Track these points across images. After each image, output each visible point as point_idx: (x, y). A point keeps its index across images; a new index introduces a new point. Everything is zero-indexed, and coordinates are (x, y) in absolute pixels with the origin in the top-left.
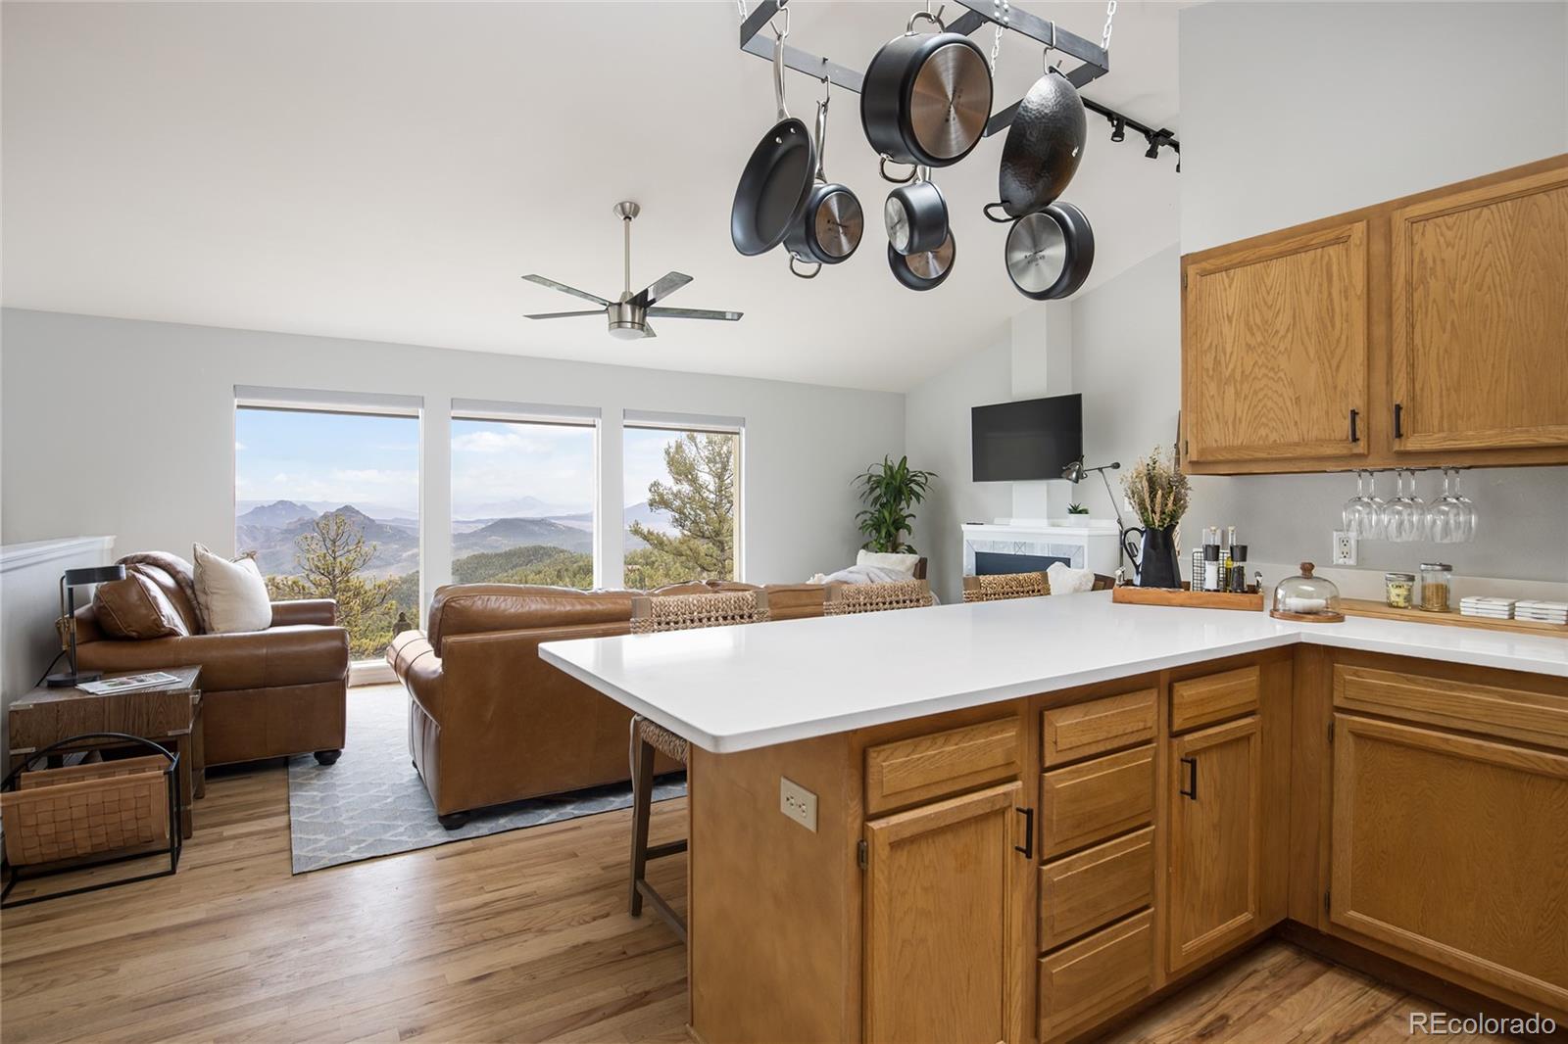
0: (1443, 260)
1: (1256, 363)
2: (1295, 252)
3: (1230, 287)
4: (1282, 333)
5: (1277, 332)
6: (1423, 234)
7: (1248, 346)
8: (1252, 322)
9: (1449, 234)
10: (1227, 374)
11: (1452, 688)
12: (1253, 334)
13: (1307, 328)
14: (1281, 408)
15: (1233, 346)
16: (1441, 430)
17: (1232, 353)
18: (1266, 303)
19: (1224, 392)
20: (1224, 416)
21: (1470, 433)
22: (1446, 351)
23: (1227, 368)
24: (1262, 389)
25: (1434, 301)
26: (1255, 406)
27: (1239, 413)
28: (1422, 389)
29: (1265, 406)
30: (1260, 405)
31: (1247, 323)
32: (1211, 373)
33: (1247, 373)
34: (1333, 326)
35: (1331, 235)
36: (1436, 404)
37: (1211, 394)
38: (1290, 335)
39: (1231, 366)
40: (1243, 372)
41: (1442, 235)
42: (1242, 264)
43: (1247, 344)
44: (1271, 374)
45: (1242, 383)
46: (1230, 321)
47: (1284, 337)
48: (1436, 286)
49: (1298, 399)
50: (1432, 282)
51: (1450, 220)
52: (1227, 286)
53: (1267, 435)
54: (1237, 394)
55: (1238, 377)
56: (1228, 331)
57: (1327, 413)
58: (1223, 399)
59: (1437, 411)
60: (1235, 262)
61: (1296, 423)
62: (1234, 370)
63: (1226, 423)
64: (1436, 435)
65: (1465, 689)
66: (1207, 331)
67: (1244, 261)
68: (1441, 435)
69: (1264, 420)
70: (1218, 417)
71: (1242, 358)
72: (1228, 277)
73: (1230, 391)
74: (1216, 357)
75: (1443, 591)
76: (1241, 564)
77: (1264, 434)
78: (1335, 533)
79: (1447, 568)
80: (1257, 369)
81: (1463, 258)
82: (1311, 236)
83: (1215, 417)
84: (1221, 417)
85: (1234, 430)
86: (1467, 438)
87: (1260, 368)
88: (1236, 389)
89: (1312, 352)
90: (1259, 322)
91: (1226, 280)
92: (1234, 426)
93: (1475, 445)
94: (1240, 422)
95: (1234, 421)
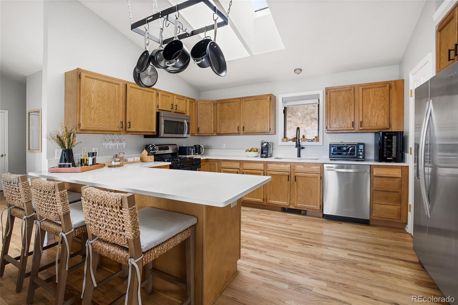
0: (134, 96)
1: (99, 106)
2: (109, 82)
3: (93, 84)
4: (106, 100)
5: (104, 100)
7: (98, 101)
8: (99, 95)
10: (92, 107)
12: (99, 98)
13: (111, 101)
14: (105, 118)
15: (94, 100)
17: (93, 102)
18: (102, 91)
19: (91, 111)
20: (91, 118)
24: (101, 113)
26: (99, 117)
27: (95, 118)
29: (101, 117)
30: (101, 116)
31: (97, 95)
32: (87, 105)
33: (97, 108)
34: (116, 102)
37: (88, 111)
38: (107, 101)
39: (93, 105)
40: (96, 107)
41: (134, 92)
42: (97, 79)
43: (97, 100)
44: (103, 109)
45: (96, 110)
46: (93, 93)
47: (106, 101)
49: (109, 117)
52: (92, 83)
53: (102, 124)
55: (95, 108)
56: (93, 96)
57: (115, 121)
58: (91, 113)
61: (108, 122)
62: (94, 106)
63: (92, 120)
66: (87, 93)
67: (98, 79)
69: (101, 120)
70: (89, 118)
71: (96, 104)
72: (93, 81)
73: (93, 111)
74: (89, 101)
76: (95, 157)
77: (101, 124)
78: (93, 148)
80: (100, 107)
81: (136, 97)
82: (114, 81)
83: (88, 118)
84: (90, 118)
85: (94, 122)
86: (137, 129)
87: (101, 107)
88: (94, 111)
89: (112, 107)
90: (100, 95)
91: (92, 82)
92: (94, 120)
93: (138, 131)
94: (95, 120)
95: (94, 119)
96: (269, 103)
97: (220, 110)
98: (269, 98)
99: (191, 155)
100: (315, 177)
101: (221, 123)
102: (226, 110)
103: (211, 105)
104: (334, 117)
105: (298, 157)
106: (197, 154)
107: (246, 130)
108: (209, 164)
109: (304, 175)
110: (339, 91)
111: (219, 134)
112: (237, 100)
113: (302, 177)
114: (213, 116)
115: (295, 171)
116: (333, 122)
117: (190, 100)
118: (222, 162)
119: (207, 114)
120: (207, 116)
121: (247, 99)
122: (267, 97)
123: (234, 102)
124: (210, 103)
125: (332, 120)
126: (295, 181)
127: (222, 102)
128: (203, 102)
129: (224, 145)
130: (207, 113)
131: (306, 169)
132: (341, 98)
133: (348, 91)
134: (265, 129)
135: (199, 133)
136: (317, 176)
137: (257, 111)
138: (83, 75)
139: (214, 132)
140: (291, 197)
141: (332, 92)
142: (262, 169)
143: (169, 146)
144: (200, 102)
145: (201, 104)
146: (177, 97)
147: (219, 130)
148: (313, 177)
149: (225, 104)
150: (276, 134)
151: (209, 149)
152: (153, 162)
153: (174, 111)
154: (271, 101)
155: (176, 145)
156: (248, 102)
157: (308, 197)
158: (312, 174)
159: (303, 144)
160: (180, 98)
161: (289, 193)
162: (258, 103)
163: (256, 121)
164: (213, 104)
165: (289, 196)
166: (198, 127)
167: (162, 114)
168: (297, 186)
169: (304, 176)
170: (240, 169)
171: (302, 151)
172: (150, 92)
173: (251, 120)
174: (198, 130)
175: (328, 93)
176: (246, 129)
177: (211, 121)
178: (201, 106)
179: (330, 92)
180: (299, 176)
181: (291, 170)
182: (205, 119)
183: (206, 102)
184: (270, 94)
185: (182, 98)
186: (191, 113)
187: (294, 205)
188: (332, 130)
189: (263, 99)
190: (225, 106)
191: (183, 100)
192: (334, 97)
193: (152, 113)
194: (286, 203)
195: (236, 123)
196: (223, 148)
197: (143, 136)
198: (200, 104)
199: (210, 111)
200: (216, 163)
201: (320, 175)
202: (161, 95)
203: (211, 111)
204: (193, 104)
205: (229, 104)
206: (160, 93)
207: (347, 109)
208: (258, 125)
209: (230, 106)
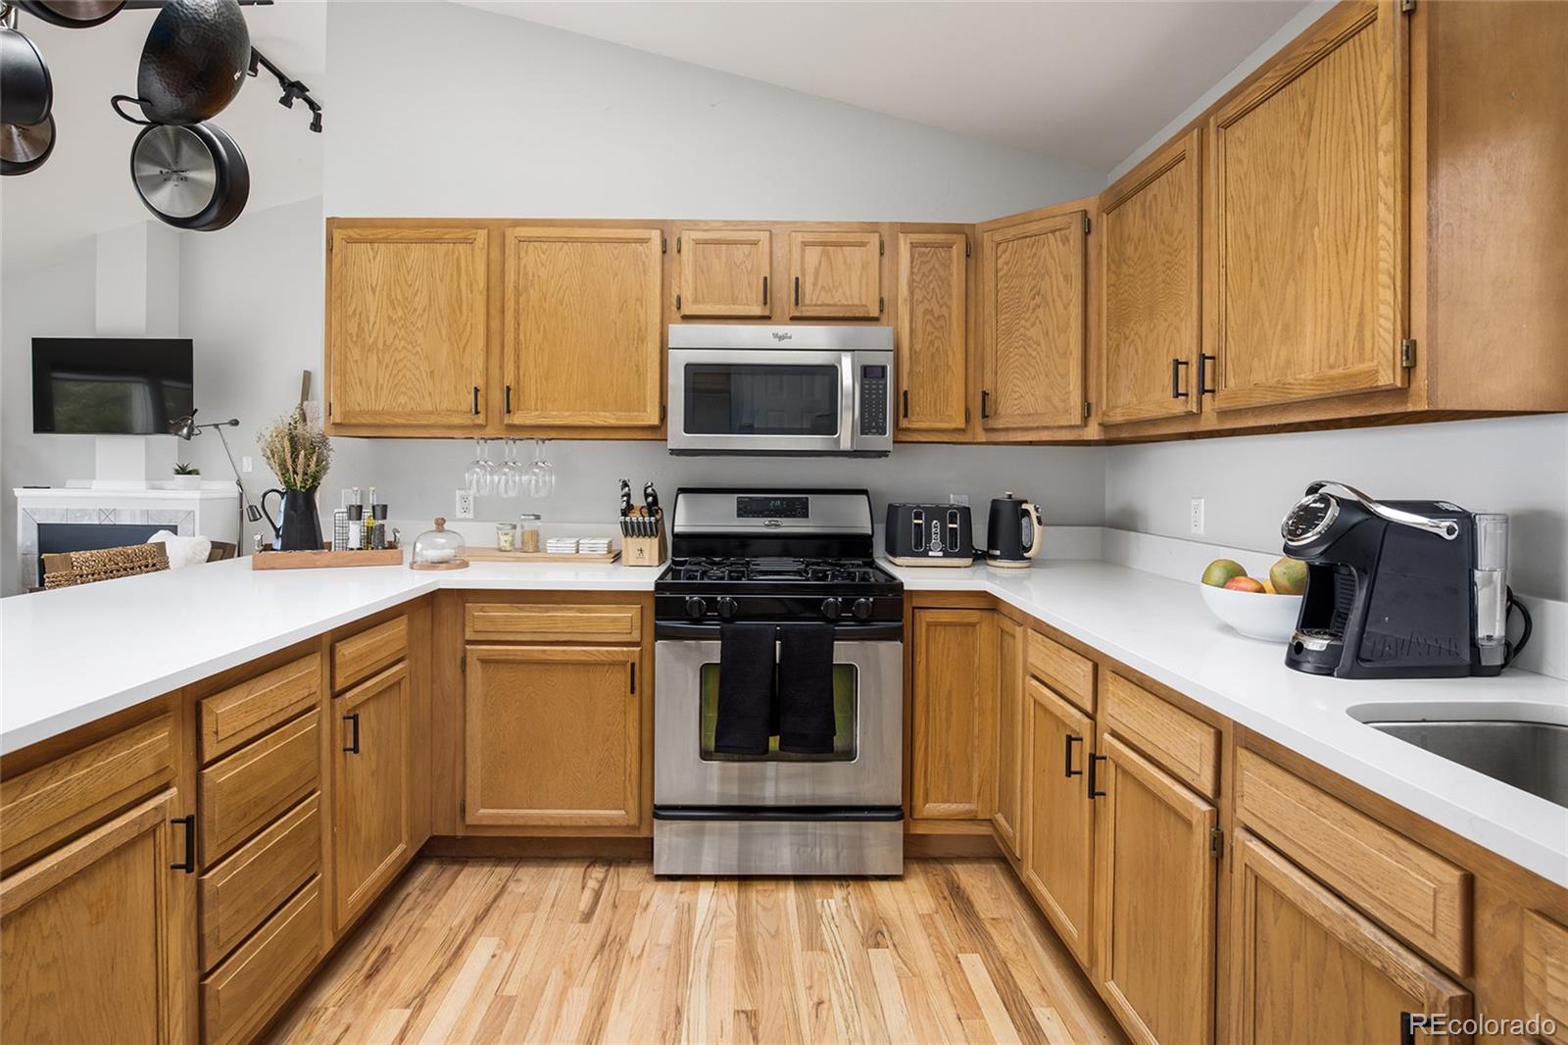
0: (539, 277)
1: (396, 335)
2: (432, 241)
3: (374, 259)
4: (420, 311)
5: (415, 310)
6: (526, 252)
7: (390, 318)
8: (393, 296)
9: (544, 257)
10: (370, 342)
11: (547, 611)
12: (394, 308)
13: (440, 311)
14: (418, 380)
15: (376, 317)
16: (536, 410)
17: (375, 323)
18: (406, 282)
19: (367, 358)
20: (366, 381)
21: (555, 413)
22: (540, 348)
23: (370, 336)
24: (401, 360)
25: (533, 308)
26: (396, 375)
27: (381, 380)
28: (524, 376)
29: (404, 376)
30: (400, 374)
31: (389, 296)
32: (355, 339)
33: (388, 343)
34: (461, 313)
35: (460, 234)
36: (533, 388)
37: (355, 358)
38: (426, 315)
39: (374, 335)
40: (385, 342)
41: (539, 257)
42: (386, 240)
43: (389, 316)
44: (410, 347)
45: (384, 352)
46: (374, 290)
47: (421, 315)
48: (534, 295)
49: (432, 372)
50: (532, 291)
51: (544, 246)
52: (371, 257)
53: (405, 403)
54: (379, 361)
55: (380, 346)
56: (373, 302)
57: (455, 388)
58: (366, 365)
59: (533, 394)
60: (380, 236)
61: (430, 394)
62: (377, 338)
63: (369, 388)
64: (533, 414)
65: (556, 610)
66: (352, 297)
67: (387, 239)
68: (537, 413)
69: (403, 389)
70: (361, 382)
71: (384, 329)
72: (372, 249)
73: (373, 359)
74: (359, 324)
75: (536, 534)
77: (403, 402)
78: (457, 492)
79: (538, 517)
80: (397, 342)
81: (552, 278)
82: (446, 230)
83: (358, 381)
84: (364, 382)
85: (376, 395)
86: (553, 417)
87: (400, 340)
88: (378, 357)
89: (444, 333)
90: (399, 297)
91: (371, 252)
92: (376, 391)
93: (557, 422)
94: (382, 388)
95: (376, 387)
97: (1113, 261)
99: (925, 555)
101: (1117, 350)
102: (1136, 249)
103: (1065, 240)
106: (998, 553)
107: (1231, 383)
117: (917, 237)
118: (1030, 632)
119: (1038, 299)
120: (1040, 312)
123: (1172, 165)
124: (1059, 222)
127: (1117, 196)
128: (1012, 232)
129: (1197, 507)
130: (1038, 293)
134: (1362, 360)
135: (992, 423)
137: (1299, 187)
139: (1085, 418)
143: (809, 497)
144: (998, 238)
145: (1002, 247)
146: (810, 238)
149: (1129, 202)
151: (1135, 530)
153: (792, 315)
155: (864, 492)
156: (1237, 131)
160: (832, 238)
162: (1303, 104)
163: (1291, 291)
164: (1076, 232)
173: (1262, 284)
174: (985, 406)
178: (1005, 257)
182: (1032, 332)
183: (1034, 227)
185: (857, 237)
190: (1133, 218)
191: (863, 244)
193: (642, 339)
195: (1179, 330)
196: (1194, 530)
198: (997, 245)
199: (1061, 279)
200: (1018, 633)
202: (698, 242)
203: (1065, 279)
204: (950, 259)
205: (1148, 199)
206: (688, 238)
208: (1309, 329)
209: (1150, 206)
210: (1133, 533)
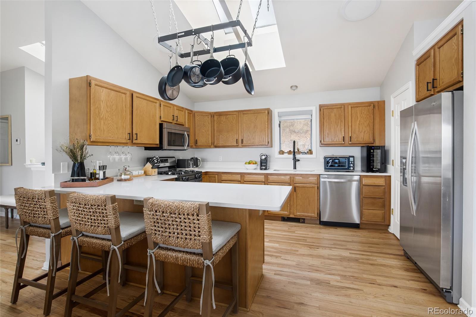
1: (108, 116)
2: (117, 91)
5: (113, 110)
7: (107, 111)
10: (102, 117)
12: (108, 108)
13: (119, 111)
14: (114, 129)
15: (103, 110)
17: (103, 112)
18: (110, 101)
19: (101, 122)
23: (101, 115)
24: (110, 123)
26: (108, 128)
27: (104, 128)
29: (110, 128)
30: (109, 127)
31: (106, 104)
32: (97, 115)
33: (106, 118)
34: (123, 112)
35: (124, 91)
37: (98, 121)
38: (115, 111)
39: (103, 115)
40: (105, 118)
41: (140, 102)
42: (106, 88)
44: (112, 120)
46: (102, 101)
49: (117, 127)
52: (102, 92)
53: (111, 136)
54: (104, 123)
55: (104, 118)
56: (103, 105)
57: (122, 132)
58: (101, 124)
60: (104, 86)
61: (117, 134)
62: (103, 116)
63: (101, 131)
66: (96, 102)
69: (110, 132)
70: (99, 128)
71: (105, 114)
72: (102, 89)
73: (102, 122)
74: (99, 111)
76: (105, 170)
78: (98, 161)
80: (108, 118)
81: (142, 107)
82: (120, 89)
83: (98, 128)
84: (100, 129)
85: (103, 133)
87: (109, 117)
88: (104, 121)
89: (120, 118)
90: (109, 105)
91: (102, 90)
92: (103, 132)
94: (105, 131)
95: (103, 131)
96: (267, 117)
97: (218, 123)
98: (267, 112)
99: (190, 168)
100: (313, 187)
101: (219, 135)
102: (224, 123)
103: (208, 117)
104: (327, 132)
105: (294, 169)
106: (195, 166)
108: (209, 177)
109: (302, 185)
110: (331, 108)
111: (216, 147)
112: (235, 113)
113: (301, 187)
114: (210, 128)
115: (295, 182)
116: (326, 137)
117: (189, 112)
118: (222, 175)
119: (204, 126)
120: (204, 128)
121: (245, 113)
122: (265, 111)
123: (233, 115)
124: (208, 114)
125: (325, 135)
126: (295, 191)
127: (220, 114)
128: (200, 114)
129: (220, 157)
131: (305, 180)
132: (333, 115)
133: (339, 109)
134: (263, 142)
135: (197, 145)
136: (315, 186)
137: (255, 124)
138: (93, 83)
139: (211, 144)
140: (291, 207)
141: (325, 109)
142: (263, 181)
143: (168, 158)
144: (198, 114)
146: (178, 108)
147: (217, 142)
148: (311, 187)
149: (222, 116)
150: (272, 147)
152: (157, 176)
153: (175, 123)
154: (269, 115)
155: (174, 157)
156: (246, 115)
157: (307, 206)
158: (310, 185)
159: (298, 156)
160: (180, 109)
161: (289, 203)
163: (254, 134)
164: (210, 116)
165: (289, 205)
166: (196, 139)
167: (165, 125)
168: (297, 197)
169: (303, 187)
170: (241, 181)
171: (297, 163)
172: (154, 102)
173: (250, 133)
174: (196, 142)
175: (322, 110)
176: (244, 142)
177: (209, 133)
178: (199, 118)
179: (323, 109)
180: (298, 187)
181: (291, 181)
182: (203, 131)
183: (204, 114)
184: (268, 109)
185: (182, 110)
186: (189, 125)
187: (293, 214)
188: (326, 143)
189: (261, 113)
190: (223, 118)
192: (327, 113)
193: (156, 125)
194: (287, 212)
195: (234, 135)
196: (220, 160)
197: (144, 148)
198: (198, 115)
200: (217, 176)
201: (317, 185)
202: (164, 105)
203: (208, 123)
204: (191, 116)
205: (227, 117)
207: (338, 125)
208: (257, 139)
209: (228, 118)
210: (205, 162)
